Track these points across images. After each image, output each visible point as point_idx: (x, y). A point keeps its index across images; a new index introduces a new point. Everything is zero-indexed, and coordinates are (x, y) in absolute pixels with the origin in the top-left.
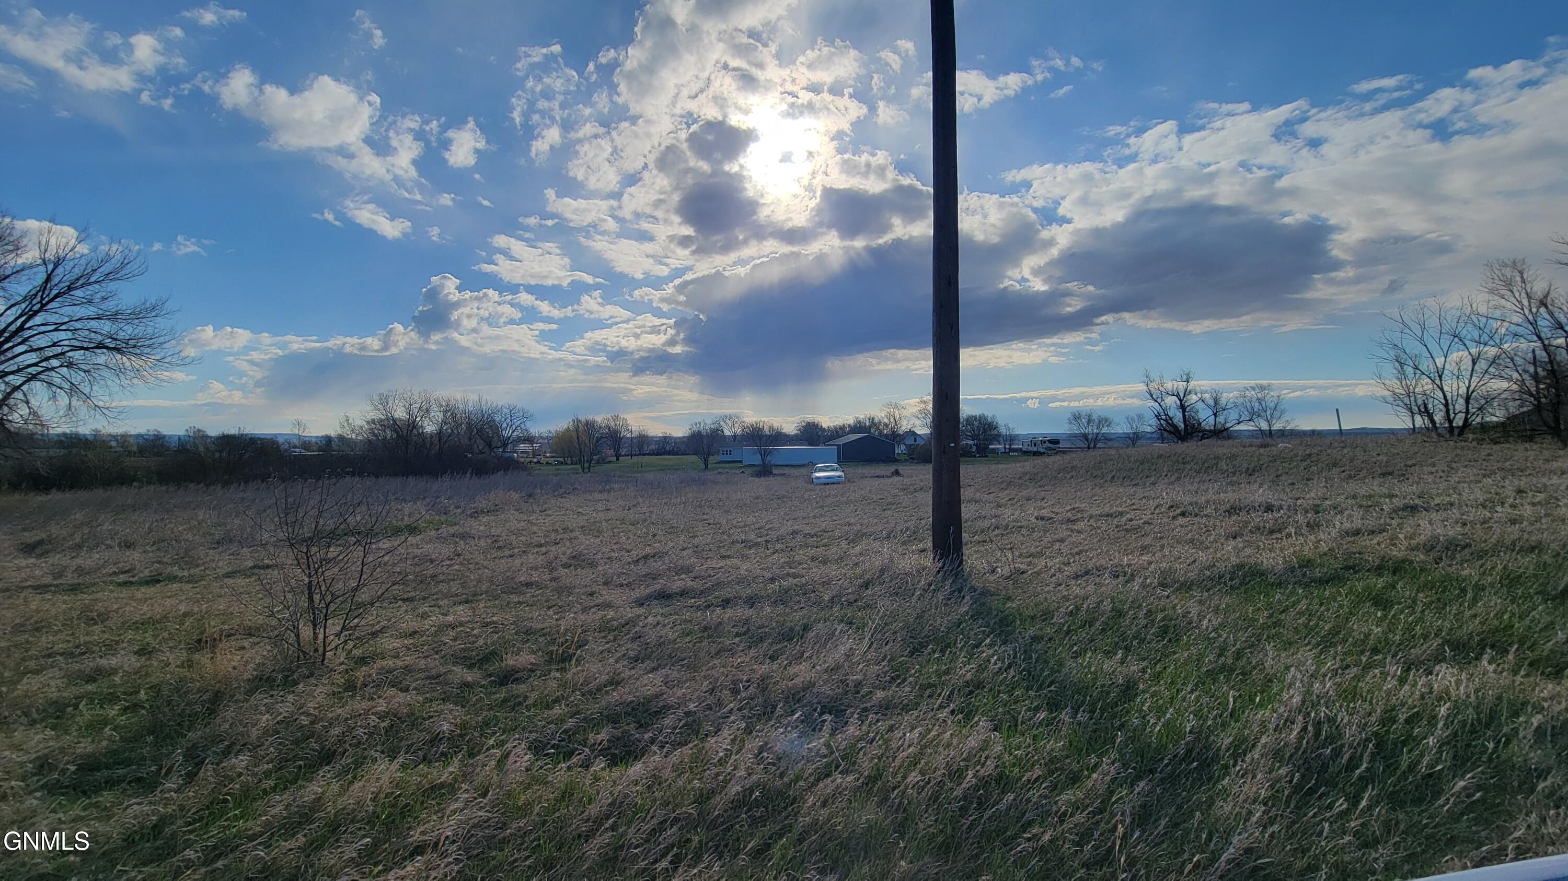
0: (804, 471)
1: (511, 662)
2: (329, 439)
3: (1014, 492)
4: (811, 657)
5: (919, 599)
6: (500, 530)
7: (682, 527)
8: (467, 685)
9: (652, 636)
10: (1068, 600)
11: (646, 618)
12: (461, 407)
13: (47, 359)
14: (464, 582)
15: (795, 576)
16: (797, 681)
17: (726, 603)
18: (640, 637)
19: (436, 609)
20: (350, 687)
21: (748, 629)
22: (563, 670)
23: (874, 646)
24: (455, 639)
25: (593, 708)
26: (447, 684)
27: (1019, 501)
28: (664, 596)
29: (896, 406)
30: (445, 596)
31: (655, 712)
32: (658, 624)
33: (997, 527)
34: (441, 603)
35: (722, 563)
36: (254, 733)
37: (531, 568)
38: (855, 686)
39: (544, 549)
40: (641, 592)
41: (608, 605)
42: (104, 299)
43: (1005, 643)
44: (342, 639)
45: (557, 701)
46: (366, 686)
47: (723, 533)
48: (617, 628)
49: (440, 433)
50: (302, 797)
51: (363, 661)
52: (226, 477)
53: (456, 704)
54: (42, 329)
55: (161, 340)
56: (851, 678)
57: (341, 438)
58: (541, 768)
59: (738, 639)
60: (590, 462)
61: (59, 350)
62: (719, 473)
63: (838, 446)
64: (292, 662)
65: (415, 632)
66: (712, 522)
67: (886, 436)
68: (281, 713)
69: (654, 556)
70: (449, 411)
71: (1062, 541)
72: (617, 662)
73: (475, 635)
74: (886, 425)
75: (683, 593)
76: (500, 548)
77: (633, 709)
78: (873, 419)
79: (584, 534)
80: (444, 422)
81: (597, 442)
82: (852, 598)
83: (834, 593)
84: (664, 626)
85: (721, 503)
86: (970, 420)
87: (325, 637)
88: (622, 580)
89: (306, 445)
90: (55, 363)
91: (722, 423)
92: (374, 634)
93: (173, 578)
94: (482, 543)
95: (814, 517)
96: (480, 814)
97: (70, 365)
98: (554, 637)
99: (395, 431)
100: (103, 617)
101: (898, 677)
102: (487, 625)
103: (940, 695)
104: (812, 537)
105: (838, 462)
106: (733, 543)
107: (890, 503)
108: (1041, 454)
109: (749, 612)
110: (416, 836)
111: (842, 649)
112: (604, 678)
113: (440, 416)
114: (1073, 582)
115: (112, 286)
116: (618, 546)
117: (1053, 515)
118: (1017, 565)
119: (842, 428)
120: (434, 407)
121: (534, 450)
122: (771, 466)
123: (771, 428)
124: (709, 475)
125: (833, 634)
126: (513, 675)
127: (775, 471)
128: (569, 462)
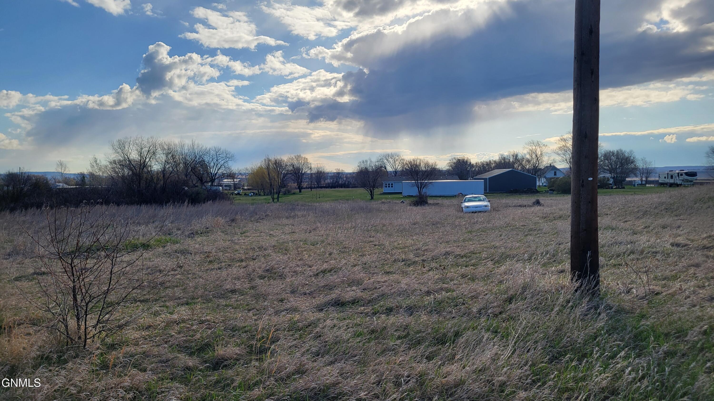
0: (454, 201)
1: (221, 352)
2: (83, 176)
3: (650, 221)
4: (461, 359)
5: (558, 314)
6: (211, 247)
7: (353, 247)
8: (188, 368)
9: (330, 336)
10: (702, 320)
11: (325, 321)
12: (179, 150)
14: (184, 289)
15: (448, 290)
16: (451, 378)
17: (389, 311)
18: (320, 336)
19: (165, 309)
20: (105, 366)
21: (408, 334)
22: (260, 360)
23: (517, 352)
24: (179, 333)
26: (174, 367)
27: (654, 228)
28: (339, 304)
29: (538, 144)
30: (172, 299)
31: (333, 397)
32: (334, 326)
33: (632, 252)
34: (168, 304)
35: (386, 278)
37: (235, 279)
38: (500, 386)
39: (244, 264)
40: (321, 299)
41: (295, 310)
43: (639, 356)
44: (98, 330)
45: (256, 384)
46: (115, 366)
47: (387, 253)
48: (302, 329)
49: (164, 171)
51: (112, 347)
52: (12, 205)
53: (181, 383)
56: (497, 379)
57: (92, 175)
59: (400, 341)
60: (278, 193)
62: (383, 203)
63: (485, 179)
64: (63, 346)
65: (150, 326)
66: (377, 243)
67: (528, 170)
68: (57, 384)
69: (330, 271)
70: (171, 154)
71: (697, 266)
72: (302, 355)
73: (194, 330)
74: (529, 161)
75: (354, 302)
76: (211, 262)
77: (315, 394)
78: (517, 156)
79: (275, 252)
80: (167, 163)
81: (284, 177)
82: (497, 310)
83: (481, 306)
84: (340, 328)
85: (385, 228)
86: (608, 156)
87: (86, 328)
88: (306, 289)
89: (67, 180)
91: (385, 161)
92: (120, 327)
94: (198, 258)
95: (464, 241)
98: (253, 334)
99: (131, 169)
101: (539, 380)
102: (202, 322)
104: (462, 257)
105: (485, 193)
106: (395, 261)
107: (531, 230)
108: (678, 185)
109: (408, 319)
111: (489, 354)
112: (292, 368)
113: (163, 158)
114: (708, 304)
116: (301, 262)
117: (689, 242)
118: (651, 287)
119: (488, 164)
120: (159, 151)
121: (235, 185)
122: (427, 197)
123: (427, 164)
124: (374, 204)
125: (481, 341)
126: (223, 362)
127: (430, 201)
128: (262, 193)
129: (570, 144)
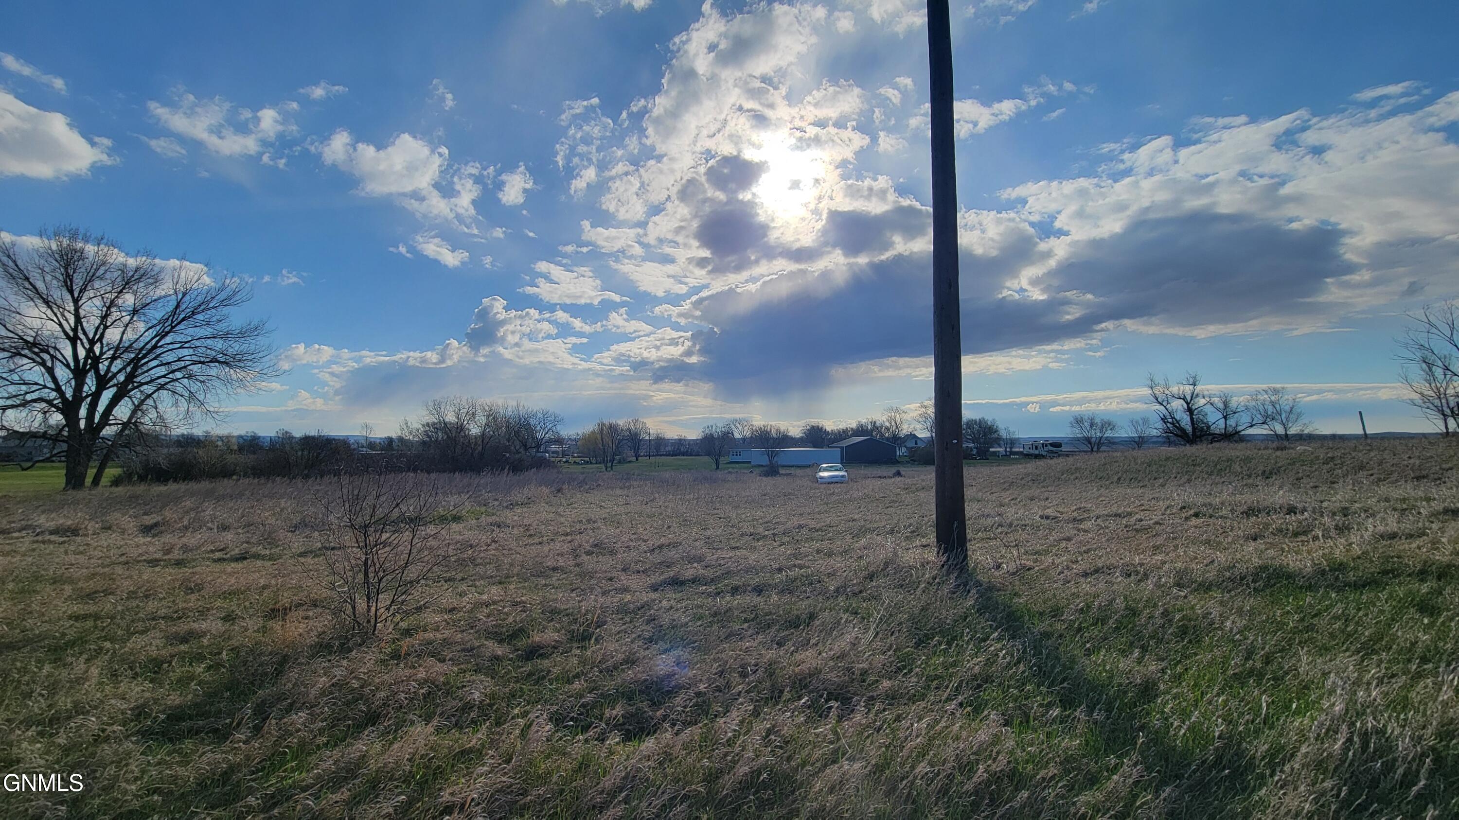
0: (808, 471)
1: (537, 639)
2: (390, 440)
3: (1016, 492)
4: (816, 645)
5: (924, 592)
6: (532, 520)
7: (695, 520)
8: (497, 658)
9: (666, 619)
10: (1078, 597)
11: (660, 602)
12: (502, 412)
13: (174, 371)
14: (498, 567)
15: (801, 567)
16: (804, 667)
17: (735, 590)
18: (654, 620)
19: (474, 589)
20: (396, 656)
21: (756, 617)
22: (584, 648)
23: (880, 635)
24: (488, 616)
25: (610, 685)
26: (479, 656)
27: (1022, 500)
28: (676, 583)
29: (897, 411)
30: (482, 577)
31: (668, 691)
32: (671, 608)
33: (1000, 525)
34: (478, 583)
35: (731, 554)
36: (313, 692)
37: (558, 555)
38: (861, 675)
39: (569, 538)
40: (656, 578)
41: (625, 590)
42: (219, 321)
43: (1013, 637)
44: (391, 612)
45: (577, 676)
46: (409, 655)
47: (733, 526)
48: (633, 611)
49: (483, 434)
50: (349, 754)
51: (408, 633)
52: (306, 472)
53: (486, 675)
54: (171, 346)
55: (262, 355)
56: (857, 666)
57: (401, 439)
58: (561, 739)
59: (746, 625)
60: (612, 461)
61: (183, 364)
62: (729, 472)
63: (842, 447)
64: (348, 632)
65: (454, 609)
66: (722, 516)
67: (888, 439)
68: (336, 676)
69: (668, 546)
70: (491, 415)
71: (1069, 539)
72: (632, 642)
73: (506, 613)
74: (887, 429)
75: (695, 581)
76: (531, 536)
77: (647, 687)
78: (875, 423)
79: (606, 525)
80: (487, 426)
81: (619, 443)
82: (856, 589)
83: (839, 584)
84: (677, 610)
85: (731, 499)
86: (971, 424)
87: (377, 610)
88: (639, 567)
89: (371, 445)
90: (179, 375)
91: (733, 427)
92: (419, 609)
93: (257, 556)
94: (516, 532)
95: (819, 513)
96: (504, 779)
97: (190, 377)
98: (576, 617)
99: (446, 433)
100: (199, 587)
101: (904, 667)
102: (516, 604)
103: (947, 687)
104: (817, 531)
105: (841, 463)
106: (742, 535)
107: (893, 501)
108: (1043, 457)
109: (757, 600)
110: (446, 797)
111: (848, 638)
112: (620, 657)
113: (484, 420)
114: (1082, 580)
116: (636, 536)
117: (1059, 515)
118: (1023, 562)
119: (845, 431)
120: (479, 412)
121: (563, 451)
122: (778, 466)
123: (778, 431)
124: (720, 474)
125: (839, 623)
126: (537, 651)
127: (782, 471)
128: (594, 461)
129: (931, 411)
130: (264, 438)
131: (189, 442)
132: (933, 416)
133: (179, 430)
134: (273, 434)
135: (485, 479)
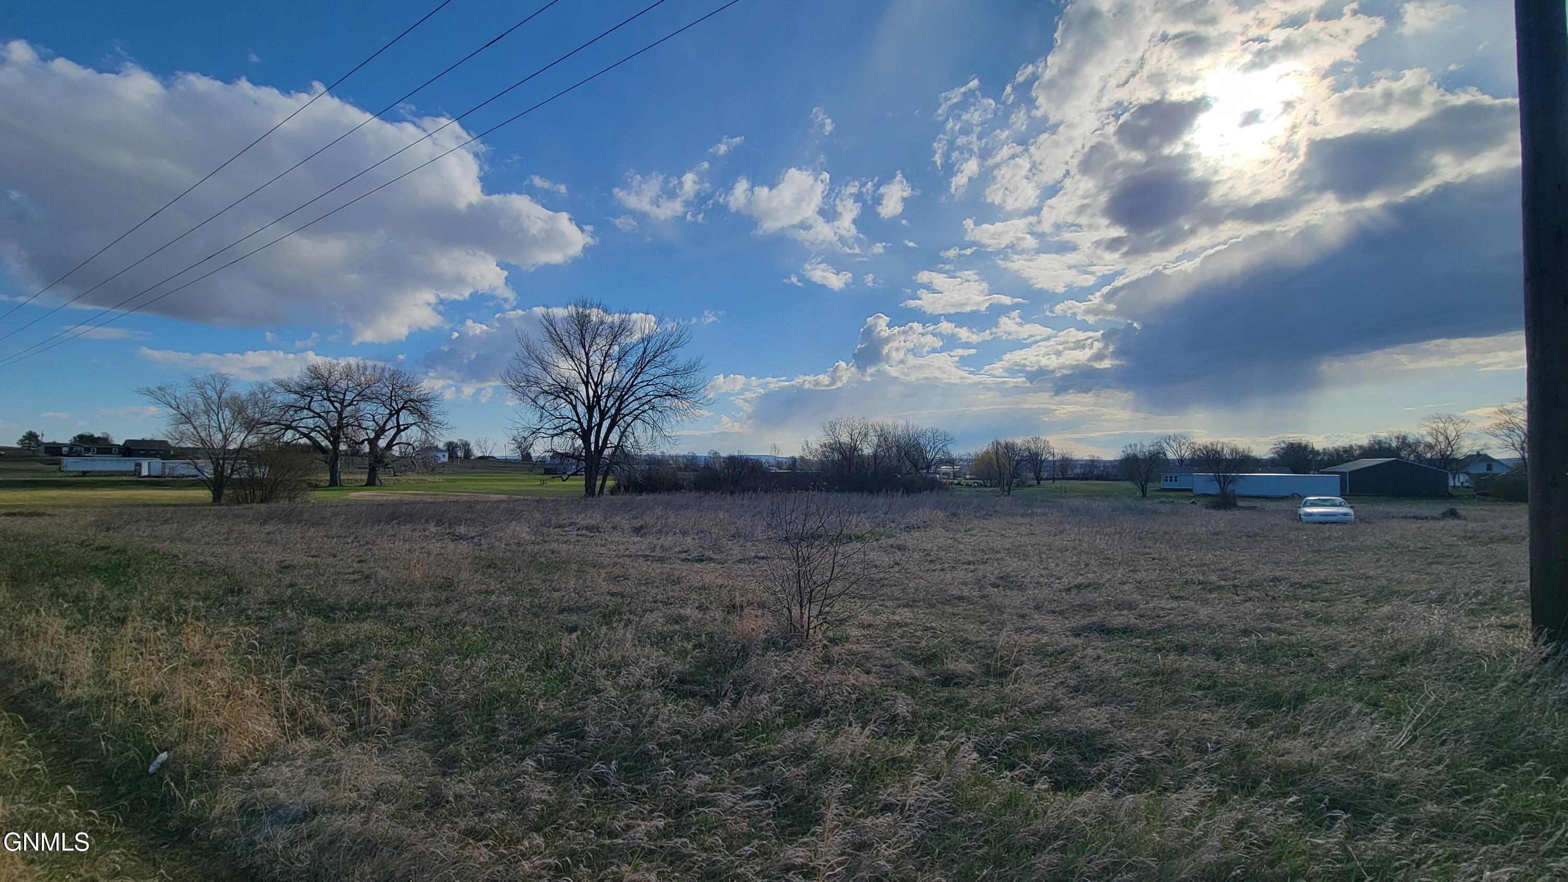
0: (1285, 505)
1: (951, 667)
4: (1311, 734)
6: (931, 545)
7: (1120, 559)
8: (914, 679)
9: (1093, 669)
11: (1084, 649)
12: (892, 432)
13: (643, 405)
14: (905, 589)
15: (1280, 632)
16: (1292, 759)
17: (1182, 649)
18: (1079, 667)
19: (885, 608)
20: (827, 660)
21: (1215, 685)
22: (1001, 684)
23: (1420, 741)
24: (902, 637)
25: (1033, 728)
26: (898, 674)
28: (1105, 630)
29: (1450, 419)
30: (890, 598)
31: (1101, 749)
32: (1099, 657)
34: (887, 604)
35: (1174, 604)
37: (962, 584)
38: (1386, 787)
39: (972, 567)
40: (1078, 621)
41: (1042, 630)
42: (670, 361)
44: (820, 622)
45: (996, 712)
46: (839, 662)
47: (1172, 571)
48: (1052, 654)
49: (875, 455)
51: (834, 641)
52: (732, 488)
53: (907, 693)
54: (641, 385)
55: (698, 387)
56: (1380, 775)
57: (803, 459)
58: (986, 770)
59: (1201, 692)
60: (1010, 484)
61: (648, 398)
62: (1162, 502)
63: (1342, 474)
64: (787, 633)
65: (871, 625)
66: (1156, 556)
67: (1431, 461)
69: (1088, 586)
70: (883, 436)
72: (1055, 688)
73: (918, 636)
74: (1430, 447)
75: (1126, 630)
76: (931, 561)
77: (1076, 740)
78: (1405, 438)
79: (1010, 557)
80: (879, 446)
81: (1017, 464)
82: (1376, 673)
83: (1345, 661)
84: (1106, 661)
85: (1167, 537)
87: (808, 617)
88: (1054, 607)
89: (779, 464)
90: (646, 407)
91: (1165, 445)
92: (841, 621)
93: (711, 560)
94: (916, 555)
95: (1306, 563)
96: (935, 794)
97: (653, 408)
98: (990, 651)
99: (841, 453)
100: (677, 581)
101: (1466, 792)
102: (926, 629)
104: (1304, 587)
105: (1342, 495)
106: (1187, 582)
107: (1441, 556)
109: (1213, 665)
111: (1363, 735)
112: (1042, 701)
113: (876, 440)
115: (674, 352)
116: (1047, 572)
119: (1348, 450)
120: (871, 433)
121: (955, 473)
122: (1235, 496)
123: (1234, 450)
124: (1148, 504)
125: (1346, 713)
126: (954, 679)
127: (1241, 503)
128: (989, 484)
129: (1521, 418)
130: (700, 457)
131: (653, 461)
132: (1525, 426)
133: (647, 451)
134: (706, 454)
135: (881, 500)
